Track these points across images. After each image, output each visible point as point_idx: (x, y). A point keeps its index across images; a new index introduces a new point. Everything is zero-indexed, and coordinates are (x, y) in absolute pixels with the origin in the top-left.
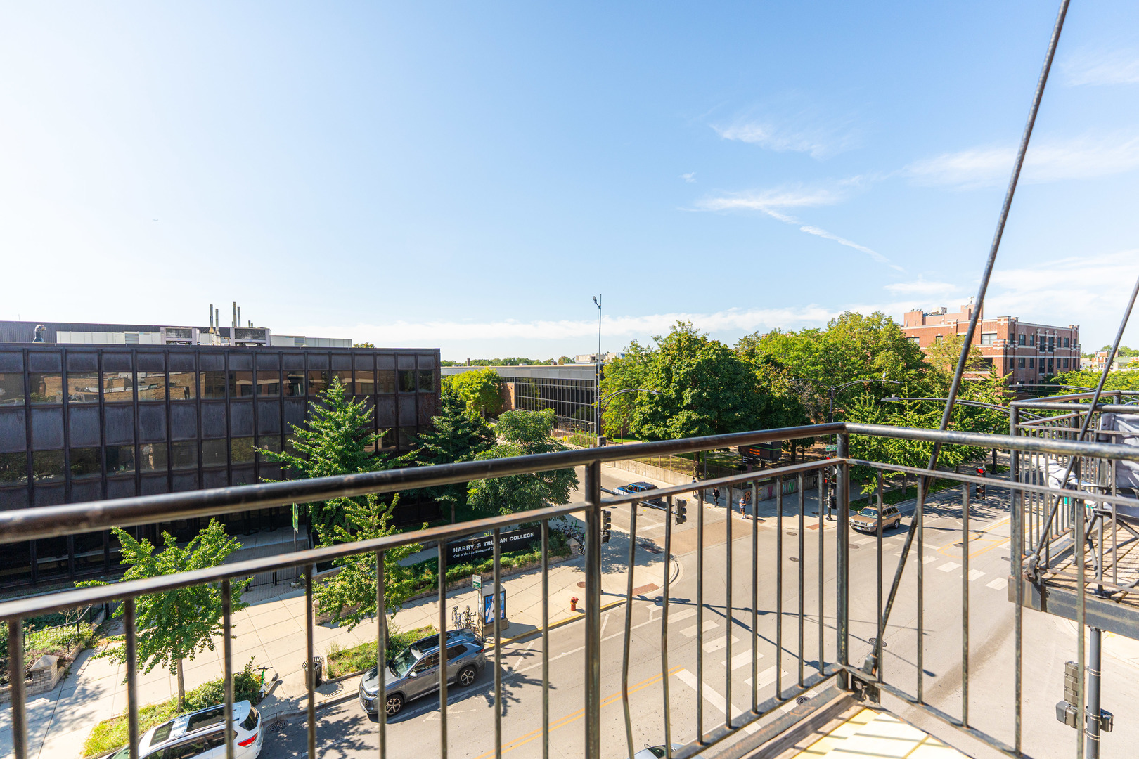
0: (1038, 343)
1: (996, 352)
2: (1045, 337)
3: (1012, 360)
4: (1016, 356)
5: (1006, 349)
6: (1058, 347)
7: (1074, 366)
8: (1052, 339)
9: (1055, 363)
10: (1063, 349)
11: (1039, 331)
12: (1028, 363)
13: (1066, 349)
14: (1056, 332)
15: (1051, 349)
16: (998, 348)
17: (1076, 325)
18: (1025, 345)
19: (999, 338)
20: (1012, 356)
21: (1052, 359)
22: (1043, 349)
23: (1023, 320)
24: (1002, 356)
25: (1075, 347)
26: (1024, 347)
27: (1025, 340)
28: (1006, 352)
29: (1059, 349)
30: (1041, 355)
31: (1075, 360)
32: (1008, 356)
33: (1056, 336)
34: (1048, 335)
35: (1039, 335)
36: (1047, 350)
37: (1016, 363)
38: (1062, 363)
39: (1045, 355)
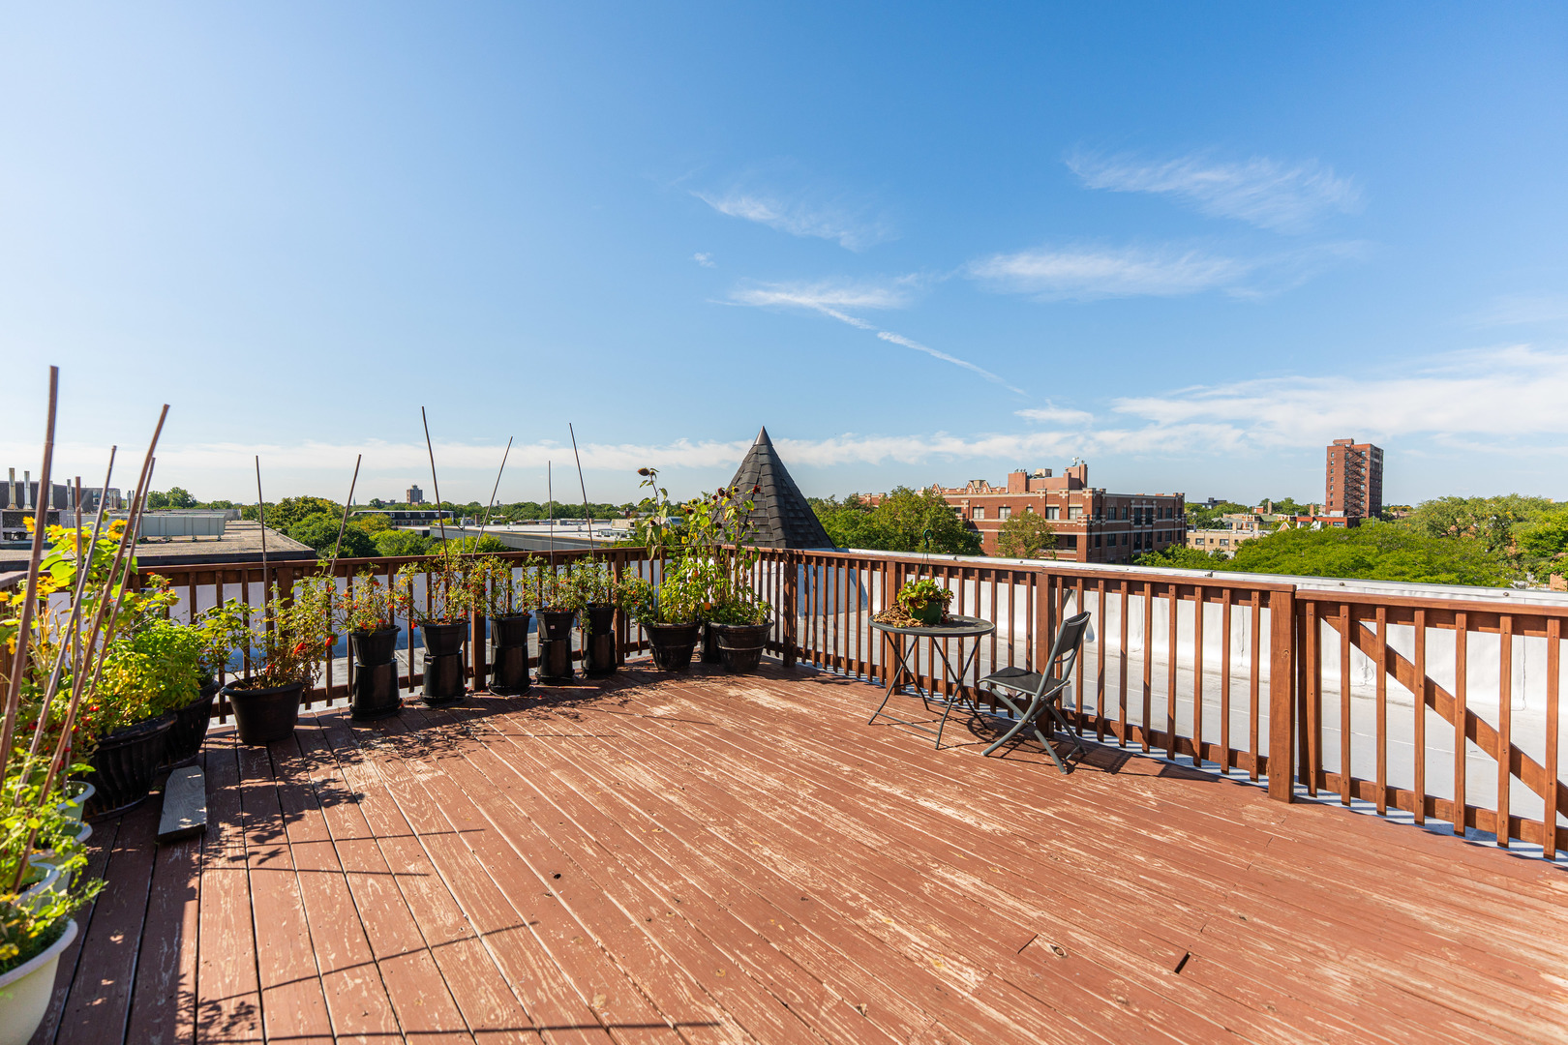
0: (1133, 516)
1: (1080, 529)
2: (1141, 509)
3: (1099, 537)
4: (1103, 533)
5: (1091, 526)
6: (1158, 518)
7: (1179, 538)
8: (1150, 511)
9: (1155, 538)
10: (1164, 520)
11: (1133, 502)
12: (1119, 541)
13: (1168, 520)
14: (1155, 502)
15: (1149, 521)
16: (1082, 525)
17: (1180, 493)
18: (1115, 519)
19: (1084, 513)
20: (1099, 533)
21: (1151, 533)
22: (1138, 521)
23: (1112, 490)
24: (1085, 534)
25: (1180, 517)
26: (1114, 522)
27: (1115, 514)
28: (1090, 529)
29: (1160, 520)
30: (1137, 529)
31: (1180, 531)
32: (1093, 534)
33: (1155, 507)
34: (1144, 506)
35: (1133, 506)
36: (1144, 523)
37: (1104, 541)
38: (1164, 536)
39: (1141, 528)
